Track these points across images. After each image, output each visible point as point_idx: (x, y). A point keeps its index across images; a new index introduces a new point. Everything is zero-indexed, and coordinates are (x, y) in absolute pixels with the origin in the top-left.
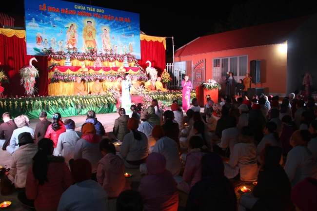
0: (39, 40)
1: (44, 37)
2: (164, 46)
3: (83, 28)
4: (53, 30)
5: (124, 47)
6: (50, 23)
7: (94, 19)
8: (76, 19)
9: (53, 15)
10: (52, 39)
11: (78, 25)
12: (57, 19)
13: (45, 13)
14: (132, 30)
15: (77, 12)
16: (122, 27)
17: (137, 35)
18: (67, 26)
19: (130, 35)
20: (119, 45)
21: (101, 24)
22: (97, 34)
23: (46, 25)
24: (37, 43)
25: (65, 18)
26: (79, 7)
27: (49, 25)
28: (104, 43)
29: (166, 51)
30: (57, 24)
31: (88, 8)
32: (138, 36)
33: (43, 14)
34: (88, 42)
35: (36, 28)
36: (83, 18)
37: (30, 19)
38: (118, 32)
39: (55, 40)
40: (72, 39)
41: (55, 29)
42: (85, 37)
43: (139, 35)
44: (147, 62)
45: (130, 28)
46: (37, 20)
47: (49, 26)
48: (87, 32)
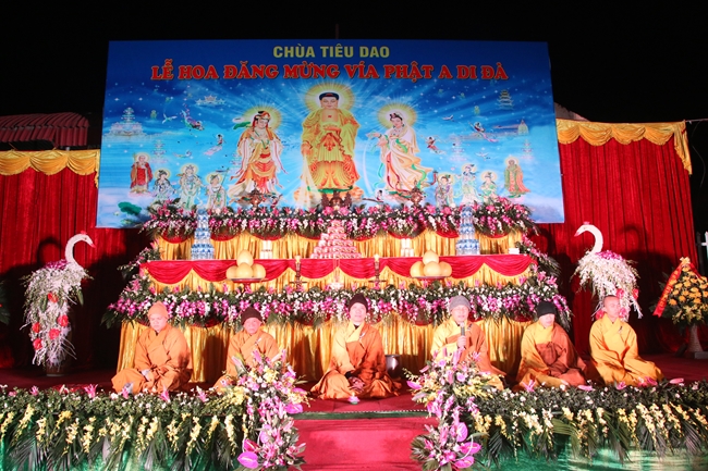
0: (141, 175)
1: (157, 164)
2: (679, 162)
3: (304, 121)
4: (191, 138)
5: (482, 178)
6: (180, 118)
7: (348, 85)
8: (278, 91)
9: (192, 89)
10: (183, 170)
11: (285, 110)
12: (207, 102)
13: (169, 88)
14: (517, 108)
15: (280, 69)
16: (471, 99)
17: (542, 124)
18: (242, 120)
19: (509, 126)
20: (457, 171)
21: (379, 98)
22: (363, 135)
23: (166, 127)
24: (132, 185)
25: (237, 93)
26: (289, 52)
27: (178, 123)
28: (390, 167)
29: (691, 177)
30: (206, 117)
31: (324, 49)
32: (545, 129)
33: (161, 91)
34: (322, 171)
35: (133, 139)
36: (304, 87)
37: (118, 114)
38: (454, 121)
39: (196, 171)
40: (258, 164)
41: (196, 134)
42: (308, 153)
43: (551, 122)
44: (581, 230)
45: (506, 100)
46: (141, 114)
47: (176, 128)
48: (317, 132)
